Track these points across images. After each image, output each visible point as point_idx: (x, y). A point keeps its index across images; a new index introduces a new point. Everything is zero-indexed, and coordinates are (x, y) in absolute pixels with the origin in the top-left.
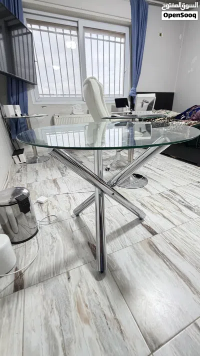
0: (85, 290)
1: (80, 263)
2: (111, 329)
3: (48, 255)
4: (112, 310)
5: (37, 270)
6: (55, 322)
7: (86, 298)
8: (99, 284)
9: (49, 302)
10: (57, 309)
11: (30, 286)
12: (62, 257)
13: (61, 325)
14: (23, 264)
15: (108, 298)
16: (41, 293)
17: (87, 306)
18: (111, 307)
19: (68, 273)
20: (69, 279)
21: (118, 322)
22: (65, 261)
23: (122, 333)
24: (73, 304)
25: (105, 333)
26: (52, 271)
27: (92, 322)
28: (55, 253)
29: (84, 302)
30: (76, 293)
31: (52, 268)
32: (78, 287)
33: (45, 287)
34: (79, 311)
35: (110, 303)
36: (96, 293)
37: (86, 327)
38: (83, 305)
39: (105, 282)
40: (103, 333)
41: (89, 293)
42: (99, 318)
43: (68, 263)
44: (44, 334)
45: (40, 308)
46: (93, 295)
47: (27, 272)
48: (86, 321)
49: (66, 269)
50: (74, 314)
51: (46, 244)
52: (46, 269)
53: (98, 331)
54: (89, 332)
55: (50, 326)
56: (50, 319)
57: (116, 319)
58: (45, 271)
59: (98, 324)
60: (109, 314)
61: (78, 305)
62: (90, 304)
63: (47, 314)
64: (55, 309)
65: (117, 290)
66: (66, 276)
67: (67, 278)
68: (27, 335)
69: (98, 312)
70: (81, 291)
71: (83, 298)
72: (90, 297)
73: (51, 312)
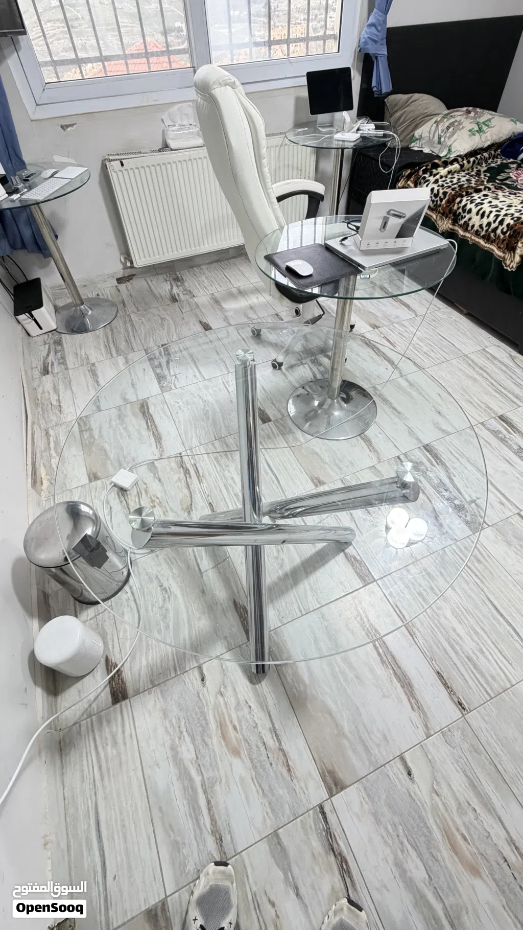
0: (232, 701)
1: (219, 648)
2: (274, 766)
3: (159, 632)
4: (277, 735)
5: (144, 663)
6: (187, 752)
7: (234, 716)
8: (257, 695)
9: (174, 721)
10: (189, 734)
11: (137, 693)
12: (185, 634)
13: (197, 757)
14: (117, 650)
15: (270, 716)
16: (158, 706)
17: (235, 728)
18: (274, 731)
19: (200, 668)
20: (203, 680)
21: (285, 755)
22: (192, 645)
23: (289, 770)
24: (213, 725)
25: (264, 769)
26: (171, 663)
27: (244, 754)
28: (171, 627)
29: (231, 722)
30: (216, 706)
31: (170, 654)
32: (220, 697)
33: (163, 696)
34: (224, 736)
35: (273, 724)
36: (250, 707)
37: (236, 762)
38: (230, 727)
39: (265, 686)
40: (261, 771)
41: (238, 706)
42: (254, 747)
43: (198, 647)
44: (174, 772)
45: (161, 731)
46: (246, 710)
47: (127, 665)
48: (236, 752)
49: (197, 661)
50: (215, 741)
51: (153, 605)
52: (161, 661)
53: (255, 767)
54: (239, 768)
55: (181, 760)
56: (179, 749)
57: (282, 750)
58: (159, 665)
59: (254, 757)
60: (271, 742)
61: (222, 726)
62: (240, 725)
63: (173, 741)
64: (185, 734)
65: (285, 703)
66: (196, 673)
67: (199, 679)
68: (147, 771)
69: (254, 739)
70: (226, 704)
71: (230, 716)
72: (240, 714)
73: (180, 738)
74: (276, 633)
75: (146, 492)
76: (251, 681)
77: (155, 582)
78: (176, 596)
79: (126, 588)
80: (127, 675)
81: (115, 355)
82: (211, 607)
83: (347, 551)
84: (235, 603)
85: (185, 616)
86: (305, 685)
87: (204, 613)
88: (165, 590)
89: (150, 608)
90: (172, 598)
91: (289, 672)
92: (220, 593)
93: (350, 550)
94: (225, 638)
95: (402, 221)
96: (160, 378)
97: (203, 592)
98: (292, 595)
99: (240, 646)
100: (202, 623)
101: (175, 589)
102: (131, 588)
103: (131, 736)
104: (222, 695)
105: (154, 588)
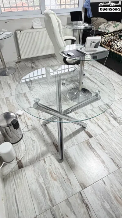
0: (54, 168)
1: (49, 155)
2: (66, 183)
3: (32, 151)
4: (67, 175)
5: (28, 159)
6: (41, 180)
7: (54, 171)
8: (61, 165)
9: (37, 173)
10: (42, 176)
11: (26, 166)
12: (39, 151)
13: (44, 181)
14: (19, 155)
15: (65, 171)
16: (32, 169)
17: (55, 174)
18: (66, 174)
19: (44, 160)
20: (45, 162)
21: (69, 180)
22: (42, 154)
23: (71, 183)
24: (48, 173)
25: (64, 184)
26: (35, 158)
27: (58, 180)
28: (35, 149)
29: (54, 172)
30: (49, 169)
31: (35, 157)
33: (34, 167)
34: (52, 176)
35: (66, 173)
36: (59, 169)
37: (56, 182)
38: (53, 174)
39: (63, 164)
40: (63, 184)
41: (55, 169)
42: (61, 179)
43: (43, 154)
44: (37, 185)
45: (33, 175)
46: (58, 169)
47: (23, 159)
48: (55, 180)
49: (43, 158)
50: (49, 177)
51: (30, 144)
52: (33, 158)
53: (61, 183)
54: (57, 184)
55: (39, 182)
56: (39, 180)
58: (32, 158)
59: (60, 181)
60: (65, 177)
61: (51, 174)
62: (56, 173)
63: (37, 178)
64: (40, 175)
65: (69, 167)
66: (43, 161)
67: (44, 162)
68: (30, 186)
69: (60, 176)
70: (52, 168)
71: (53, 171)
72: (56, 170)
73: (39, 177)
74: (66, 150)
75: (27, 116)
76: (59, 162)
77: (30, 139)
78: (36, 142)
79: (22, 140)
80: (23, 162)
81: (16, 81)
82: (47, 144)
83: (85, 130)
84: (54, 143)
85: (39, 147)
86: (74, 163)
87: (45, 146)
88: (33, 140)
89: (29, 145)
90: (35, 143)
91: (70, 160)
92: (49, 141)
93: (86, 130)
94: (51, 152)
95: (95, 44)
96: (29, 88)
97: (44, 141)
98: (70, 141)
99: (55, 154)
100: (44, 148)
101: (36, 140)
102: (23, 140)
103: (25, 177)
104: (51, 166)
105: (30, 140)
